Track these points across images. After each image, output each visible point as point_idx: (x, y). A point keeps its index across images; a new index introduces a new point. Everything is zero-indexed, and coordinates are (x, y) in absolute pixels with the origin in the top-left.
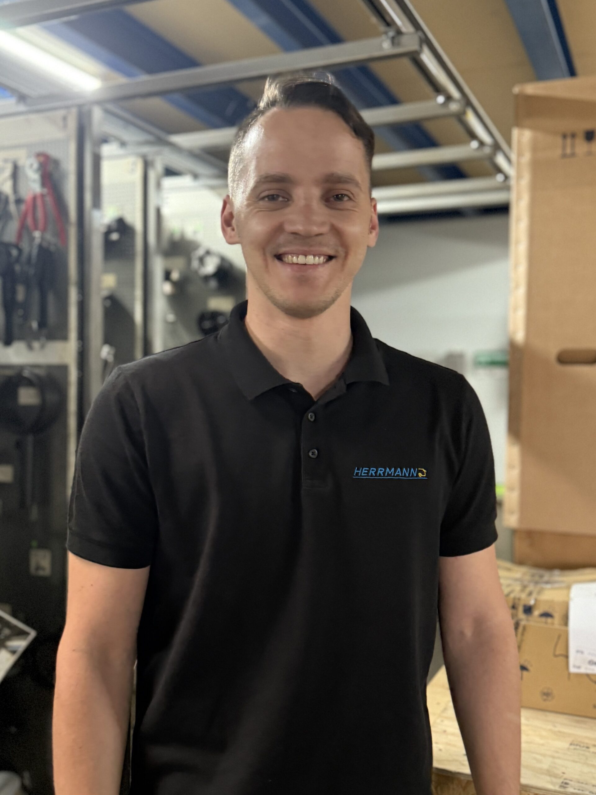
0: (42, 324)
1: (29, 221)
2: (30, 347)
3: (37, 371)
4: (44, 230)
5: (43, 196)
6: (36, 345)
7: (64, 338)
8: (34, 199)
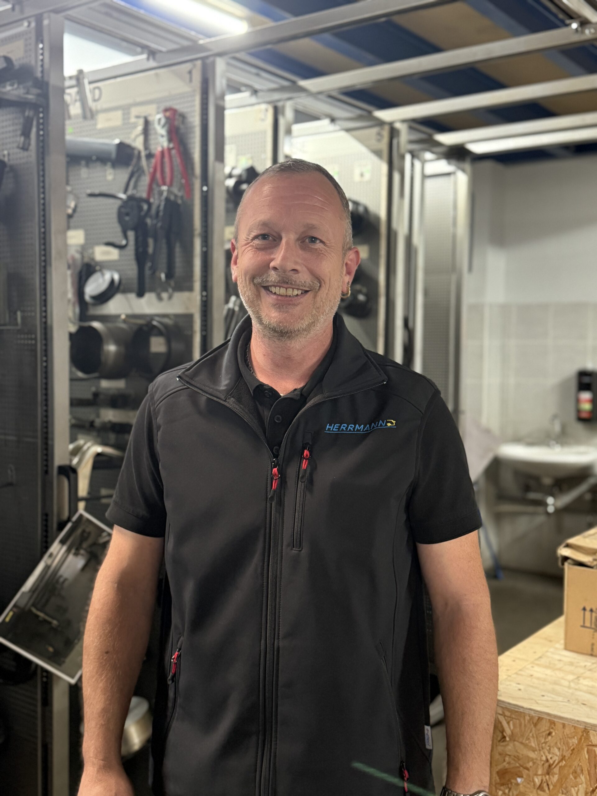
0: (169, 276)
1: (158, 175)
2: (160, 299)
3: (166, 320)
4: (171, 185)
5: (169, 150)
6: (165, 295)
7: (190, 289)
8: (162, 153)
